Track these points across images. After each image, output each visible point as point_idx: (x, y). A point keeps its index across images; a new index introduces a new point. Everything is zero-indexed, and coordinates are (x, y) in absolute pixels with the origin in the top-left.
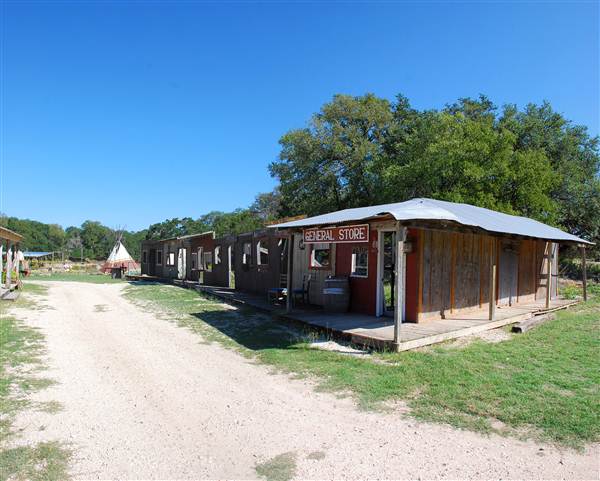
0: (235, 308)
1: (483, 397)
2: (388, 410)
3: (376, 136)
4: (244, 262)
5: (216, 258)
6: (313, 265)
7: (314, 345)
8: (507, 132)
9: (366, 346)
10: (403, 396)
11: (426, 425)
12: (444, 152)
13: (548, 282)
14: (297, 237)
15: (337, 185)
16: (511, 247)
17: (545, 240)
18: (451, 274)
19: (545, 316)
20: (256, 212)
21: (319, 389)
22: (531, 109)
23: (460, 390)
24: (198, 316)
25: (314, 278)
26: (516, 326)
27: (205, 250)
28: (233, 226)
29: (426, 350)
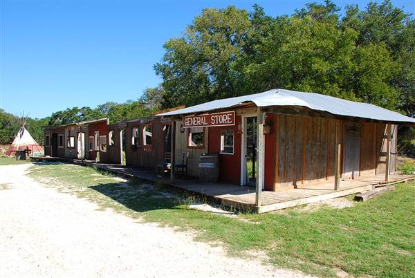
0: (125, 181)
1: (329, 251)
2: (251, 257)
3: (237, 40)
4: (133, 143)
5: (110, 140)
6: (190, 145)
7: (192, 206)
8: (349, 30)
9: (233, 208)
10: (263, 247)
11: (282, 271)
12: (295, 50)
13: (387, 159)
14: (178, 123)
15: (207, 82)
16: (354, 128)
17: (385, 122)
18: (302, 151)
19: (384, 188)
20: (143, 103)
21: (197, 239)
22: (372, 7)
23: (309, 244)
24: (95, 188)
25: (191, 155)
26: (358, 195)
27: (100, 134)
28: (125, 114)
29: (281, 212)
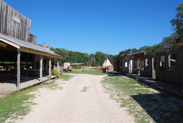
0: (157, 92)
5: (146, 64)
24: (135, 97)
28: (153, 50)
